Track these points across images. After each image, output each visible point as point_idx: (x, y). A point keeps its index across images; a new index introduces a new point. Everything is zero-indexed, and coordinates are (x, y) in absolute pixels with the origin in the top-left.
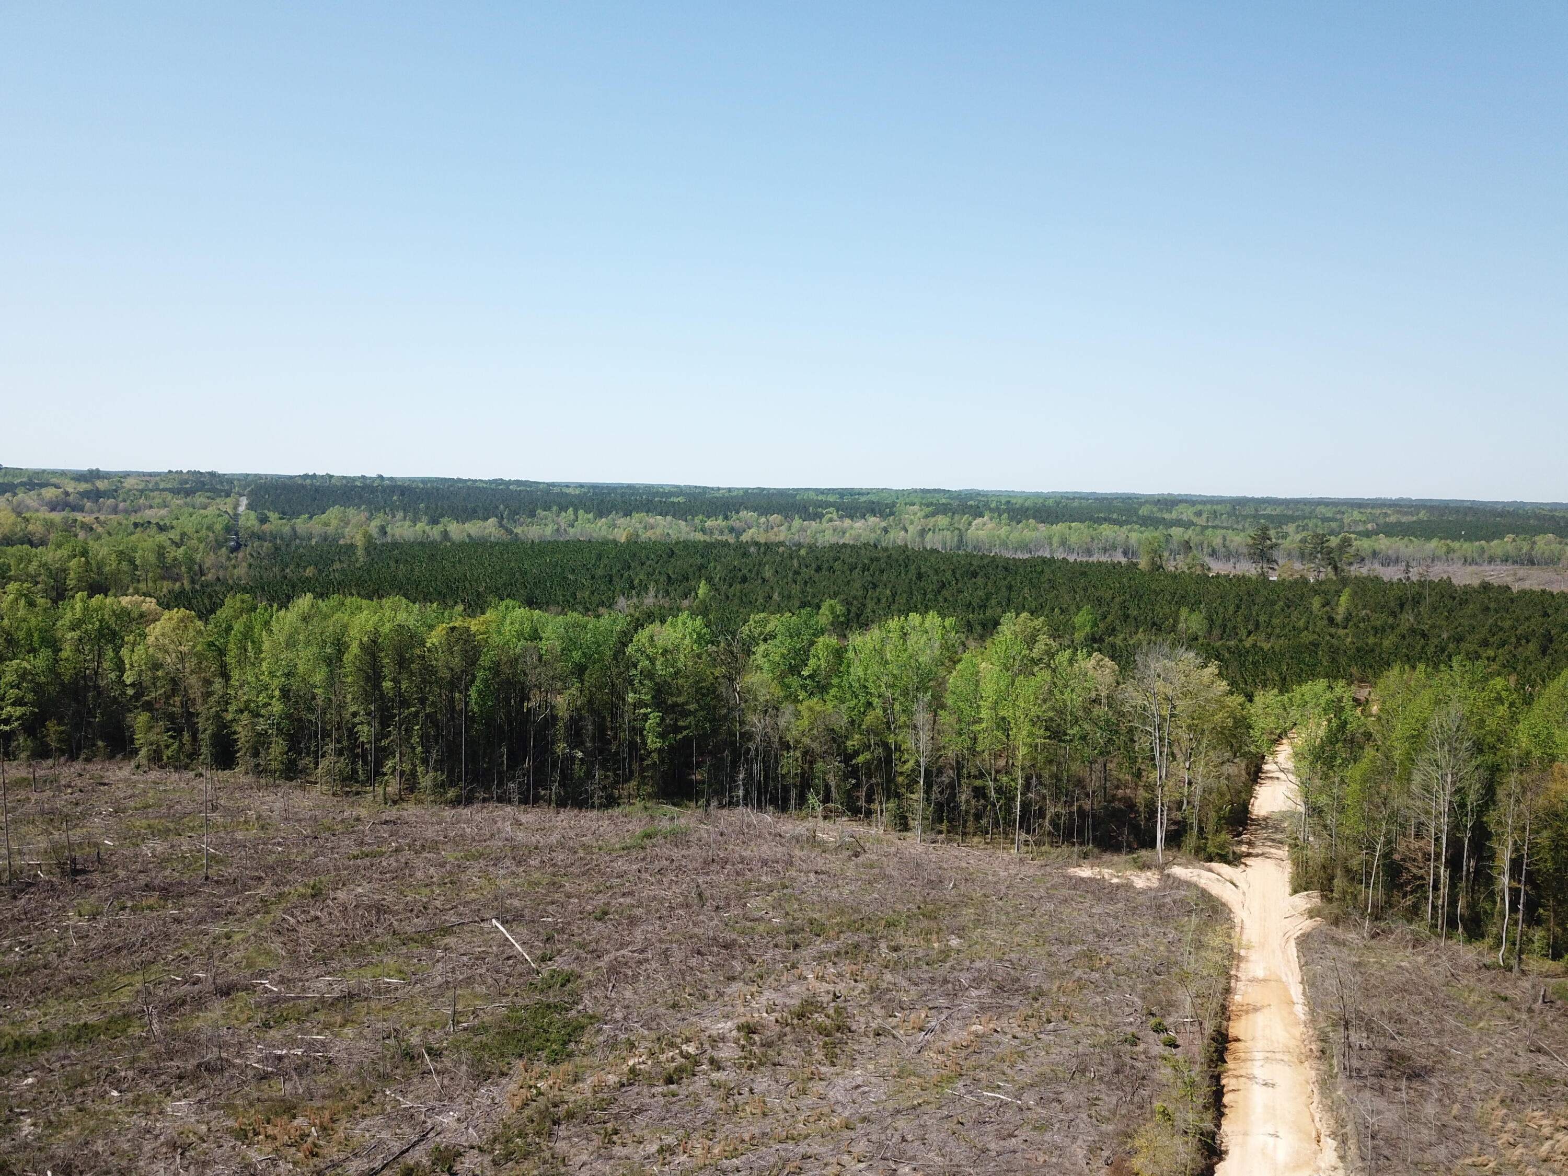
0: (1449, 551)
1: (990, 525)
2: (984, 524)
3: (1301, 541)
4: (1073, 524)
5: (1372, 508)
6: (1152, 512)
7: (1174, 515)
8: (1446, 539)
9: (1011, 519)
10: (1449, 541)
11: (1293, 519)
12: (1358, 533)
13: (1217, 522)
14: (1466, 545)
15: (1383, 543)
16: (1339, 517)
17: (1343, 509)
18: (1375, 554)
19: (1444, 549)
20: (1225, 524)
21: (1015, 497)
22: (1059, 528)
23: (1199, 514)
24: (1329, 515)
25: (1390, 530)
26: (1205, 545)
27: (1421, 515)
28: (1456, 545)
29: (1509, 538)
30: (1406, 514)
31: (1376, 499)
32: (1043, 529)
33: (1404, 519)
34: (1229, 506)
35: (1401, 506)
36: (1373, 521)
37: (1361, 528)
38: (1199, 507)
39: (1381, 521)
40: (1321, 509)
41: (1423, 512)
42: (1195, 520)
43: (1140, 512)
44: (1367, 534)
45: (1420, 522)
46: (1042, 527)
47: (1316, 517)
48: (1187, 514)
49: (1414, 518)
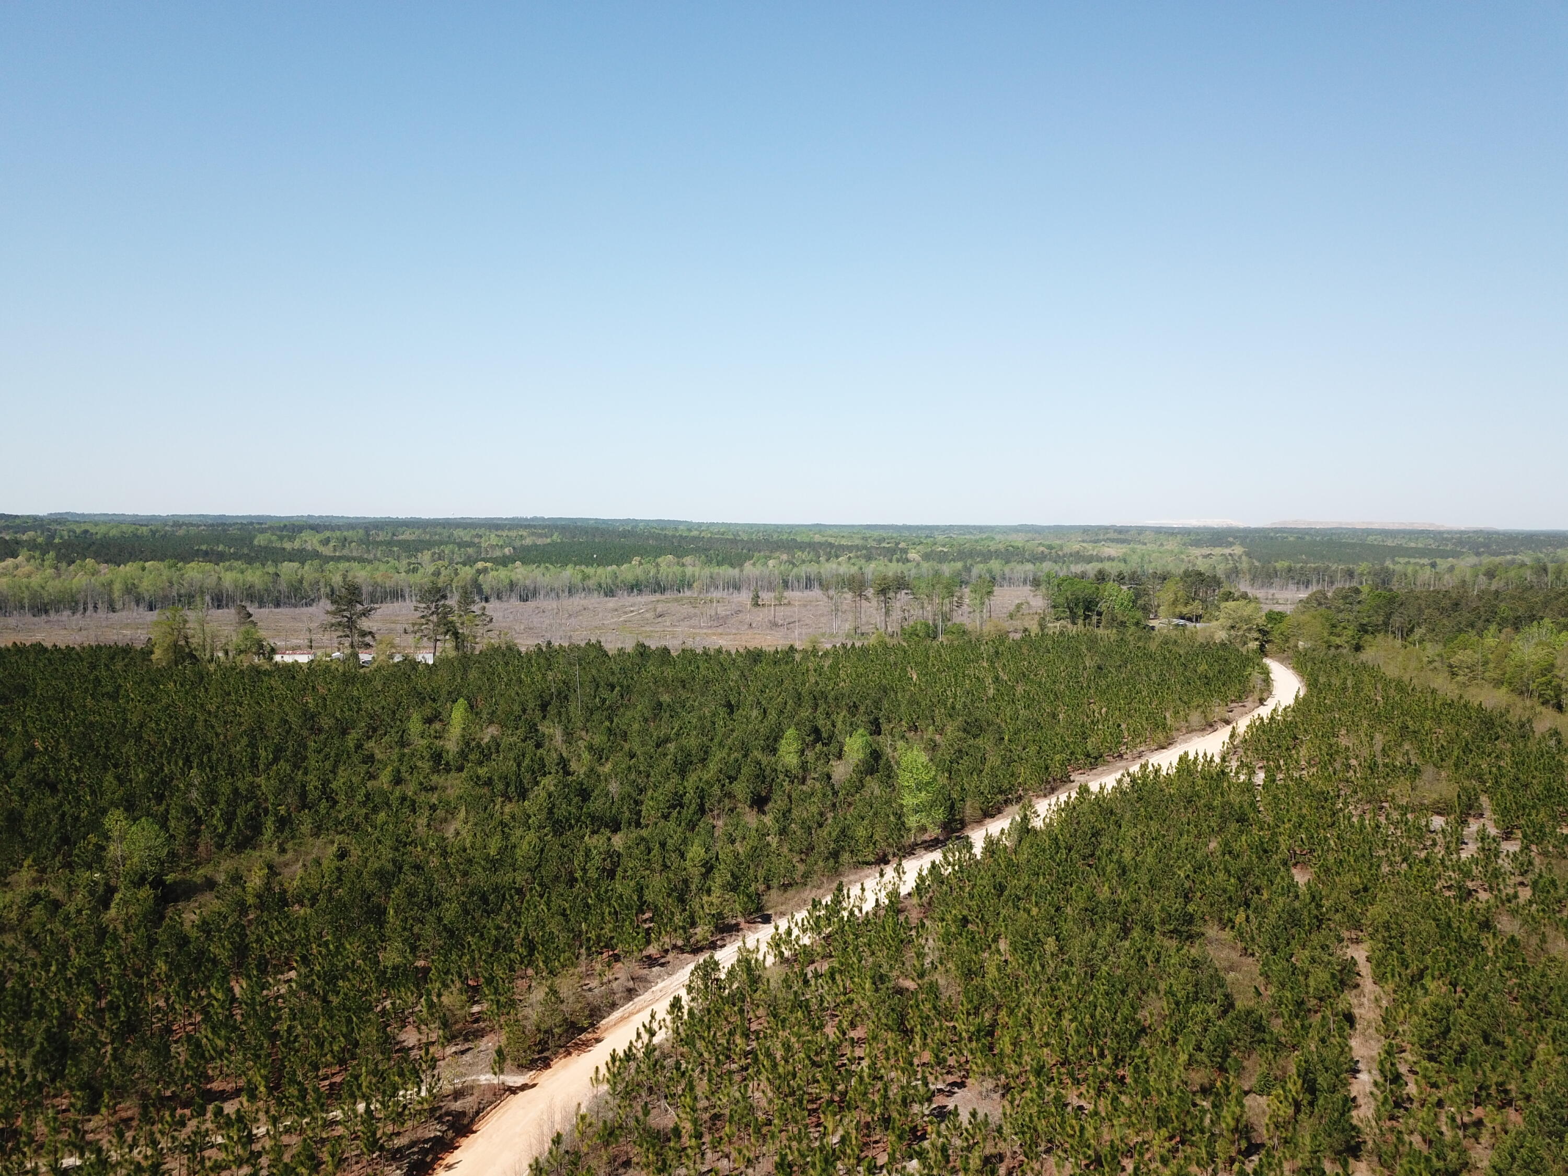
0: (586, 577)
1: (27, 568)
2: (17, 567)
3: (433, 574)
4: (148, 564)
5: (509, 529)
6: (270, 541)
7: (297, 544)
8: (581, 564)
9: (59, 558)
10: (583, 567)
11: (428, 545)
12: (495, 561)
13: (346, 552)
14: (600, 570)
15: (520, 572)
16: (476, 540)
17: (481, 531)
18: (512, 585)
19: (580, 576)
20: (355, 554)
21: (96, 524)
22: (129, 569)
23: (326, 542)
24: (467, 539)
25: (527, 555)
26: (322, 584)
27: (555, 537)
28: (590, 570)
29: (636, 560)
30: (540, 536)
31: (513, 519)
32: (106, 570)
33: (540, 542)
34: (361, 532)
35: (535, 527)
36: (509, 545)
37: (498, 553)
38: (328, 534)
39: (517, 544)
40: (459, 533)
41: (556, 535)
42: (321, 549)
43: (256, 542)
44: (504, 562)
45: (553, 544)
46: (103, 567)
47: (454, 543)
48: (311, 541)
49: (549, 540)
